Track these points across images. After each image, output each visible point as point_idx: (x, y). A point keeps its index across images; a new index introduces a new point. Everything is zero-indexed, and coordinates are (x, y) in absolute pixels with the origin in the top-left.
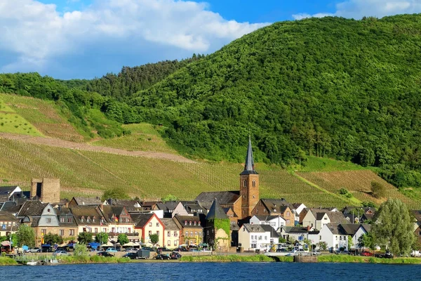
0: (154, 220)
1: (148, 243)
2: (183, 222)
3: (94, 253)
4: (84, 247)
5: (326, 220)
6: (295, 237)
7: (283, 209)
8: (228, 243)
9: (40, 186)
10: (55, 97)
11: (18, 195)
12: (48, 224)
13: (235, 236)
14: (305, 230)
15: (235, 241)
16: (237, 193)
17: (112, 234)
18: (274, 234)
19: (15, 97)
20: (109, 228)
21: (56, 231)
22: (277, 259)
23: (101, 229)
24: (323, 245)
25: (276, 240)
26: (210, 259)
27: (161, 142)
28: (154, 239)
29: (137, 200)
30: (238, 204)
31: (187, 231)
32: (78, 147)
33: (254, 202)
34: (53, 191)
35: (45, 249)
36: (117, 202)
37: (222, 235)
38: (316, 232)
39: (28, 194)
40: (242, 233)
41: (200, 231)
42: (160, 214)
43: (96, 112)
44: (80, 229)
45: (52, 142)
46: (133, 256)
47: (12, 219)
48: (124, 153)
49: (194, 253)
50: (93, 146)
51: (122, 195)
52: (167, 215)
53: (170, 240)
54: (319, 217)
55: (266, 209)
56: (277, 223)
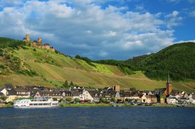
0: (144, 96)
1: (142, 101)
2: (151, 96)
3: (129, 104)
4: (127, 102)
5: (191, 96)
6: (183, 100)
7: (178, 93)
8: (164, 102)
9: (115, 87)
10: (117, 65)
11: (110, 89)
12: (118, 97)
13: (166, 100)
14: (185, 98)
15: (166, 101)
16: (165, 89)
17: (133, 99)
18: (177, 100)
19: (108, 65)
20: (133, 98)
21: (120, 98)
22: (178, 106)
23: (130, 98)
24: (191, 103)
25: (177, 101)
26: (159, 106)
27: (144, 76)
28: (144, 100)
29: (138, 90)
30: (166, 92)
31: (153, 99)
32: (123, 77)
33: (170, 91)
34: (118, 88)
35: (117, 103)
36: (134, 91)
37: (162, 100)
38: (188, 99)
39: (112, 89)
40: (168, 99)
41: (156, 98)
42: (145, 94)
43: (127, 68)
44: (125, 98)
45: (117, 76)
46: (139, 105)
47: (109, 95)
48: (134, 78)
49: (155, 104)
50: (127, 77)
51: (135, 89)
52: (147, 94)
53: (148, 101)
54: (189, 95)
55: (174, 93)
56: (177, 96)
